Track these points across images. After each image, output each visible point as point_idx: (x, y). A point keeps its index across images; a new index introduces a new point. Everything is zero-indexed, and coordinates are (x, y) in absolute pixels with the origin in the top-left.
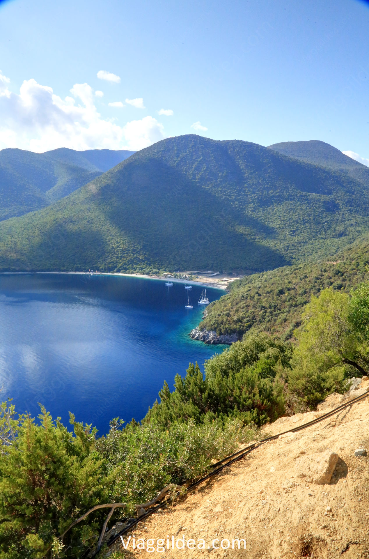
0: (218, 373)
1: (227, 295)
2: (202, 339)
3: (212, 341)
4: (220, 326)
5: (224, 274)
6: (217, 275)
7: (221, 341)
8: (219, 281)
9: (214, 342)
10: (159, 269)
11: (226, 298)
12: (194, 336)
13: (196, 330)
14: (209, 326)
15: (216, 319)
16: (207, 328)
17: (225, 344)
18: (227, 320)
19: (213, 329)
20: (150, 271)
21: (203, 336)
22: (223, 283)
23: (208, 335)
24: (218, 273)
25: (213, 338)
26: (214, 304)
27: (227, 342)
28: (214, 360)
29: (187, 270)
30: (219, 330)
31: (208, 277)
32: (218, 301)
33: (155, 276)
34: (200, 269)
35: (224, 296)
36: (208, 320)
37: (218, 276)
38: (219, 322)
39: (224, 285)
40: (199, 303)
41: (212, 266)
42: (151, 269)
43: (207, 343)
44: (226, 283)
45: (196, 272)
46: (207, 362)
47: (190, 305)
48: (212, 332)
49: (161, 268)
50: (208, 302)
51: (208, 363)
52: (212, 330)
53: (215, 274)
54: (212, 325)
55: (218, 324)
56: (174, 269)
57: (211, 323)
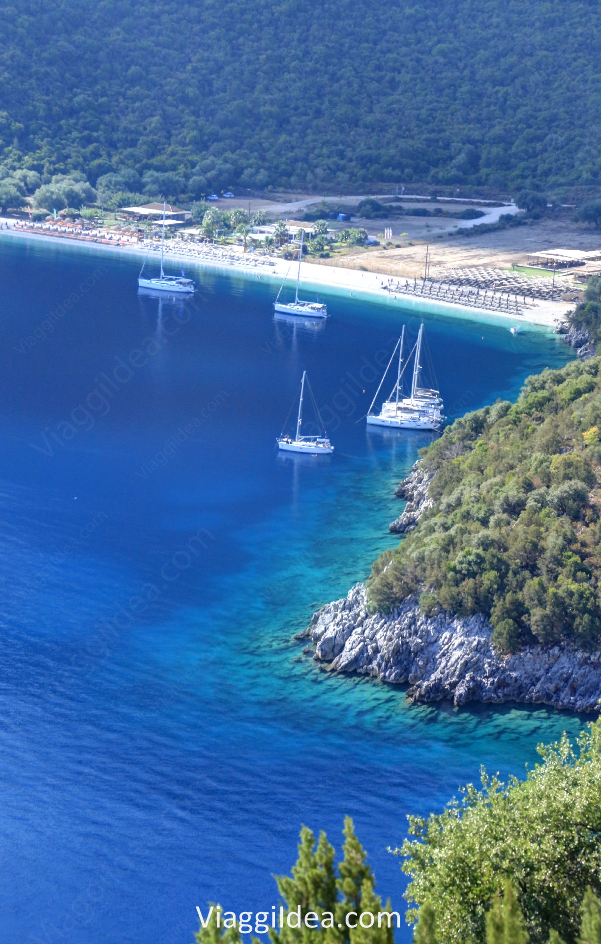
0: (501, 909)
1: (572, 366)
2: (392, 675)
3: (460, 690)
4: (521, 586)
5: (556, 214)
6: (507, 221)
7: (521, 689)
8: (515, 266)
9: (471, 692)
10: (92, 178)
11: (564, 391)
12: (334, 648)
13: (348, 607)
14: (437, 585)
15: (491, 533)
16: (427, 595)
17: (550, 709)
18: (570, 541)
19: (469, 602)
20: (31, 191)
21: (397, 652)
22: (542, 279)
23: (431, 642)
24: (512, 209)
25: (466, 666)
26: (479, 427)
27: (566, 698)
28: (475, 818)
29: (290, 187)
30: (507, 613)
31: (439, 239)
32: (506, 410)
33: (67, 227)
34: (383, 179)
35: (547, 374)
36: (432, 543)
37: (511, 233)
38: (514, 555)
39: (552, 294)
40: (371, 419)
41: (474, 162)
42: (32, 175)
43: (420, 701)
44: (564, 279)
45: (354, 200)
46: (422, 834)
47: (308, 432)
48: (457, 624)
49: (103, 170)
50: (435, 415)
51: (432, 843)
52: (457, 609)
53: (493, 215)
54: (460, 577)
55: (501, 567)
56: (197, 179)
57: (457, 559)
